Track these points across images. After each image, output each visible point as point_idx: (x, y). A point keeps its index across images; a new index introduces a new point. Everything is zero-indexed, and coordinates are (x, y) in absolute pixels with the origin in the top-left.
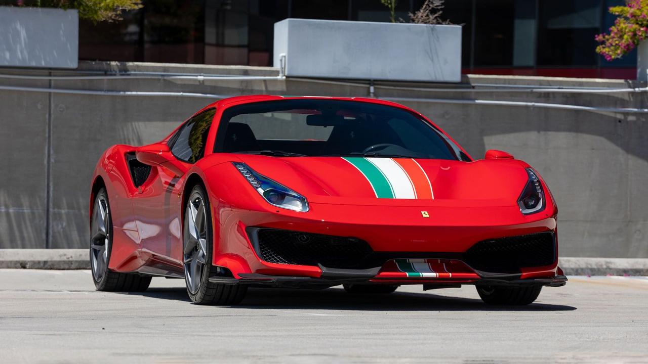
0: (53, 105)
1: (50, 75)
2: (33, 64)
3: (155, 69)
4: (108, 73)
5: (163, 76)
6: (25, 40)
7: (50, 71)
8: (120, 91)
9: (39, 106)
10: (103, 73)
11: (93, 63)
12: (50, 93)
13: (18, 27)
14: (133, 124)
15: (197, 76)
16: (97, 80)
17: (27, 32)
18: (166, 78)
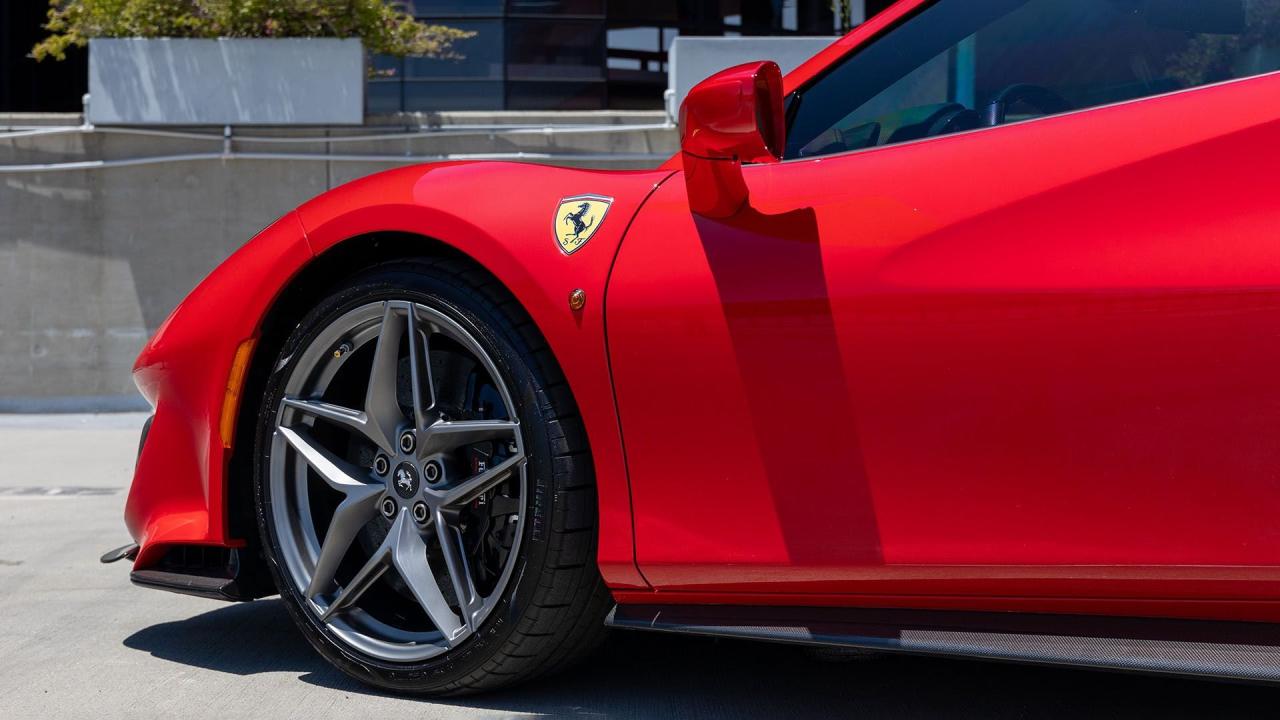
0: (333, 179)
1: (327, 135)
3: (479, 121)
4: (410, 129)
5: (492, 130)
7: (328, 129)
8: (437, 154)
9: (312, 181)
10: (403, 128)
12: (328, 162)
15: (543, 128)
16: (395, 139)
18: (497, 133)
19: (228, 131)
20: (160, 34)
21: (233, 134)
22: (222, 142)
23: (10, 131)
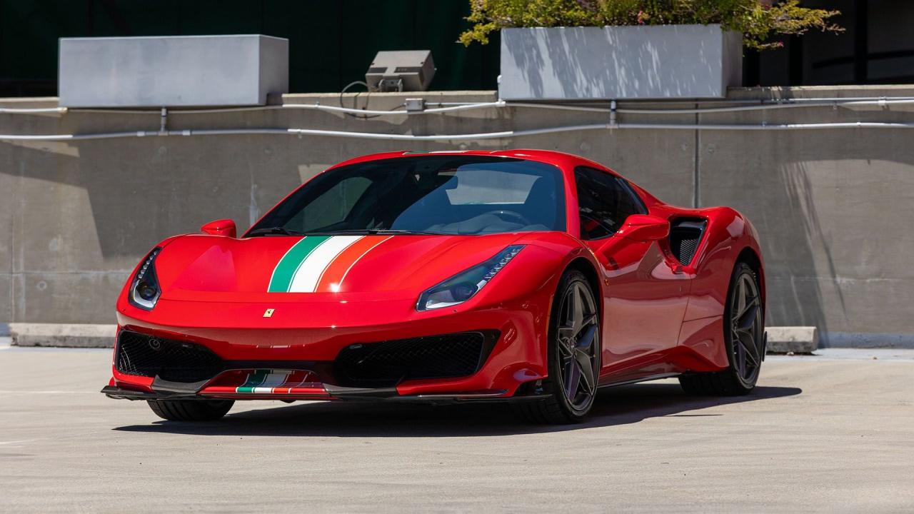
0: (700, 146)
1: (697, 107)
2: (668, 95)
3: (825, 94)
4: (766, 101)
5: (835, 101)
6: (657, 63)
7: (697, 102)
8: (780, 124)
9: (684, 148)
10: (759, 101)
11: (750, 89)
12: (697, 131)
13: (649, 47)
14: (799, 164)
15: (877, 100)
16: (753, 110)
17: (659, 55)
18: (838, 104)
19: (613, 105)
20: (557, 24)
21: (618, 107)
22: (609, 113)
23: (440, 106)
